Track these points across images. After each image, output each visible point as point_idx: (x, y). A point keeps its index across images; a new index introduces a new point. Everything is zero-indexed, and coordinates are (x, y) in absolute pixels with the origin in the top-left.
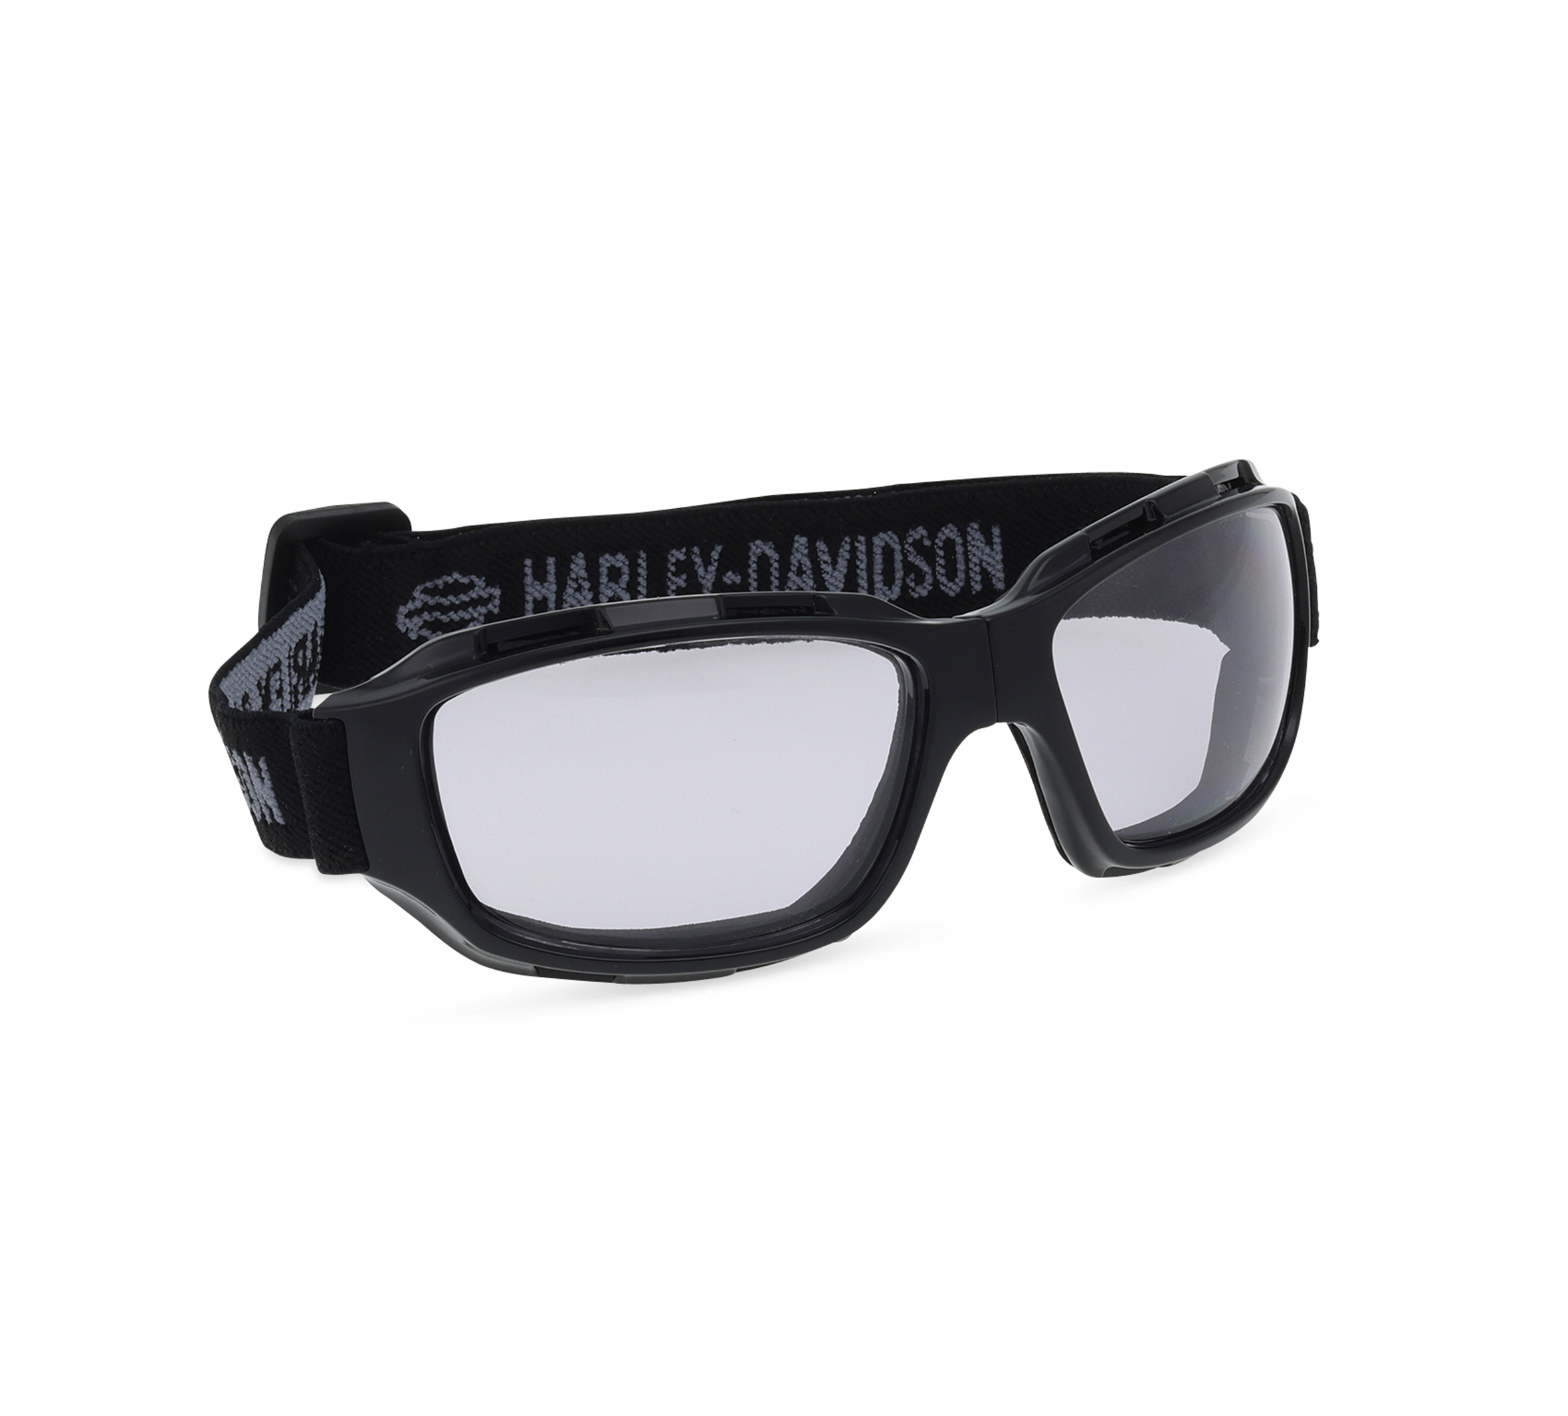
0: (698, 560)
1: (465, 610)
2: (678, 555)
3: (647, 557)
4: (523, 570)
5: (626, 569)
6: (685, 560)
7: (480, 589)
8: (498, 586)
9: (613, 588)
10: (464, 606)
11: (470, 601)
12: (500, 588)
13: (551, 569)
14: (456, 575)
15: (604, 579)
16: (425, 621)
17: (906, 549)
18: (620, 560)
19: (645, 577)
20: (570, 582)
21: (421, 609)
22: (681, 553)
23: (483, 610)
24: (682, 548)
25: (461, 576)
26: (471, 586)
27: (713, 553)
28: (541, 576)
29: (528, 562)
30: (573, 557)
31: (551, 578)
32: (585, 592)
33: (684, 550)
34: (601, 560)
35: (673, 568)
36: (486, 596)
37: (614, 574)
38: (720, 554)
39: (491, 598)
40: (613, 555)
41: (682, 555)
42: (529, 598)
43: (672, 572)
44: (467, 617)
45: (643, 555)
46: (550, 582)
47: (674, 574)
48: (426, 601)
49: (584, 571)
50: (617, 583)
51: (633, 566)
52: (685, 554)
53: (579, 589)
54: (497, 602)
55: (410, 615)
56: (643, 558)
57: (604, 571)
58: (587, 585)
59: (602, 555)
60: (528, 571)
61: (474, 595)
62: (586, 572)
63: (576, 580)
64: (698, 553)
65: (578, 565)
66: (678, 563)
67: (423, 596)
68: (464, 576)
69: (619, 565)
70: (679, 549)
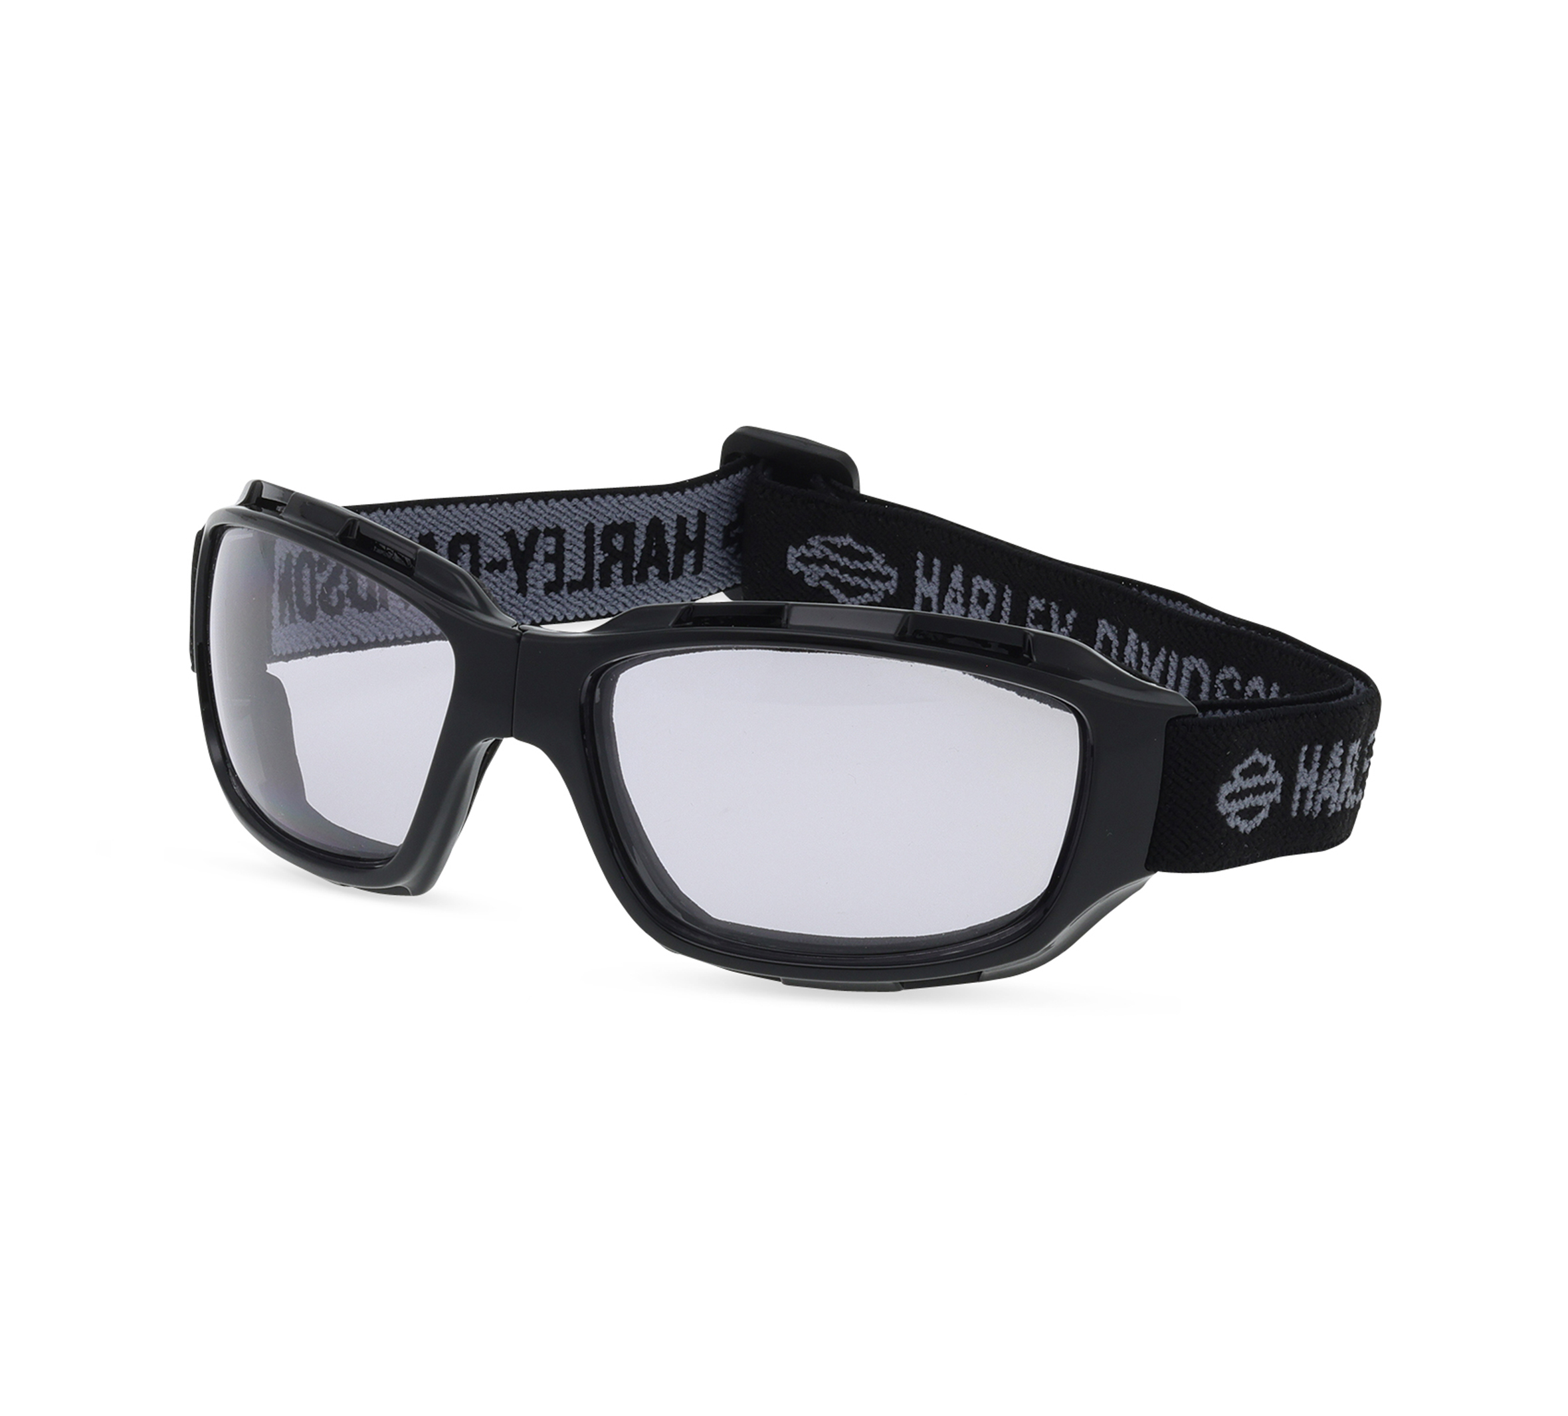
0: (1054, 616)
1: (862, 578)
2: (1036, 604)
3: (1013, 594)
4: (915, 563)
5: (991, 598)
6: (1043, 611)
7: (878, 563)
8: (896, 568)
9: (980, 612)
10: (863, 574)
11: (866, 571)
12: (897, 571)
13: (936, 570)
14: (850, 540)
15: (974, 600)
16: (827, 574)
17: (1217, 685)
18: (987, 586)
19: (1008, 613)
20: (950, 590)
21: (820, 560)
22: (1041, 603)
23: (881, 585)
24: (1041, 599)
25: (854, 543)
26: (869, 557)
27: (1068, 616)
28: (928, 575)
29: (920, 555)
30: (955, 567)
31: (935, 579)
32: (959, 606)
33: (1043, 601)
34: (974, 581)
35: (1031, 615)
36: (884, 573)
37: (983, 599)
38: (1075, 619)
39: (888, 578)
40: (984, 579)
41: (1041, 605)
42: (917, 590)
43: (1031, 618)
44: (864, 585)
45: (1008, 591)
46: (934, 583)
47: (1032, 622)
48: (827, 553)
49: (960, 584)
50: (984, 608)
51: (1000, 598)
52: (1044, 605)
53: (955, 601)
54: (894, 583)
55: (802, 559)
56: (1008, 594)
57: (975, 591)
58: (960, 600)
59: (975, 576)
60: (919, 564)
61: (871, 567)
62: (963, 586)
63: (955, 591)
64: (1057, 610)
65: (957, 575)
66: (1036, 611)
67: (822, 547)
68: (858, 543)
69: (986, 591)
70: (1039, 598)
